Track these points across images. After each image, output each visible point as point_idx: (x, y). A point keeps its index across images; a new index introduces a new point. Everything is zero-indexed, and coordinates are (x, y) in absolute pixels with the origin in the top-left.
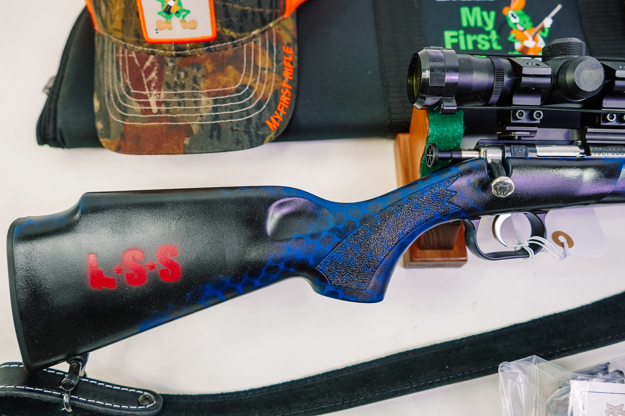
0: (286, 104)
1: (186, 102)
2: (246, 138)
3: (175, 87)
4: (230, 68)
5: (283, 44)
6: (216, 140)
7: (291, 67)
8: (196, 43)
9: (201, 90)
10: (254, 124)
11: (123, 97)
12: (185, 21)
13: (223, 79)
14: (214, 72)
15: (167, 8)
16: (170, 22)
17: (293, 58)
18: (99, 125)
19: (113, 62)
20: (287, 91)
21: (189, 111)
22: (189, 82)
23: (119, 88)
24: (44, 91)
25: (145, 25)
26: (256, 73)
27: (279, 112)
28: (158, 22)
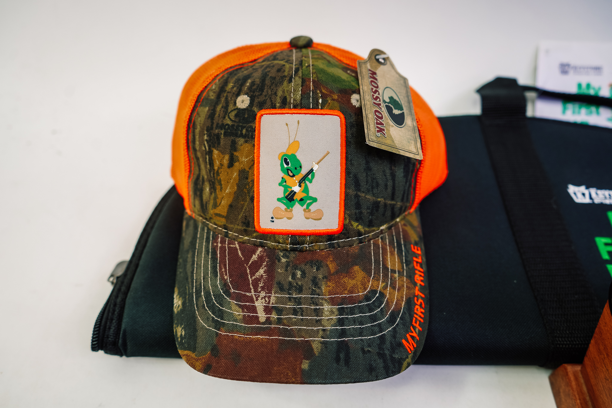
0: (420, 317)
1: (304, 309)
2: (380, 363)
3: (289, 289)
4: (356, 268)
5: (410, 244)
6: (344, 365)
7: (422, 270)
8: (318, 236)
9: (322, 295)
10: (388, 344)
11: (218, 297)
12: (310, 210)
13: (350, 283)
14: (337, 272)
15: (289, 194)
16: (291, 211)
17: (422, 259)
18: (179, 331)
19: (207, 252)
20: (420, 300)
21: (308, 323)
22: (307, 283)
23: (215, 286)
24: (108, 280)
25: (258, 212)
26: (386, 276)
27: (414, 328)
28: (277, 209)
